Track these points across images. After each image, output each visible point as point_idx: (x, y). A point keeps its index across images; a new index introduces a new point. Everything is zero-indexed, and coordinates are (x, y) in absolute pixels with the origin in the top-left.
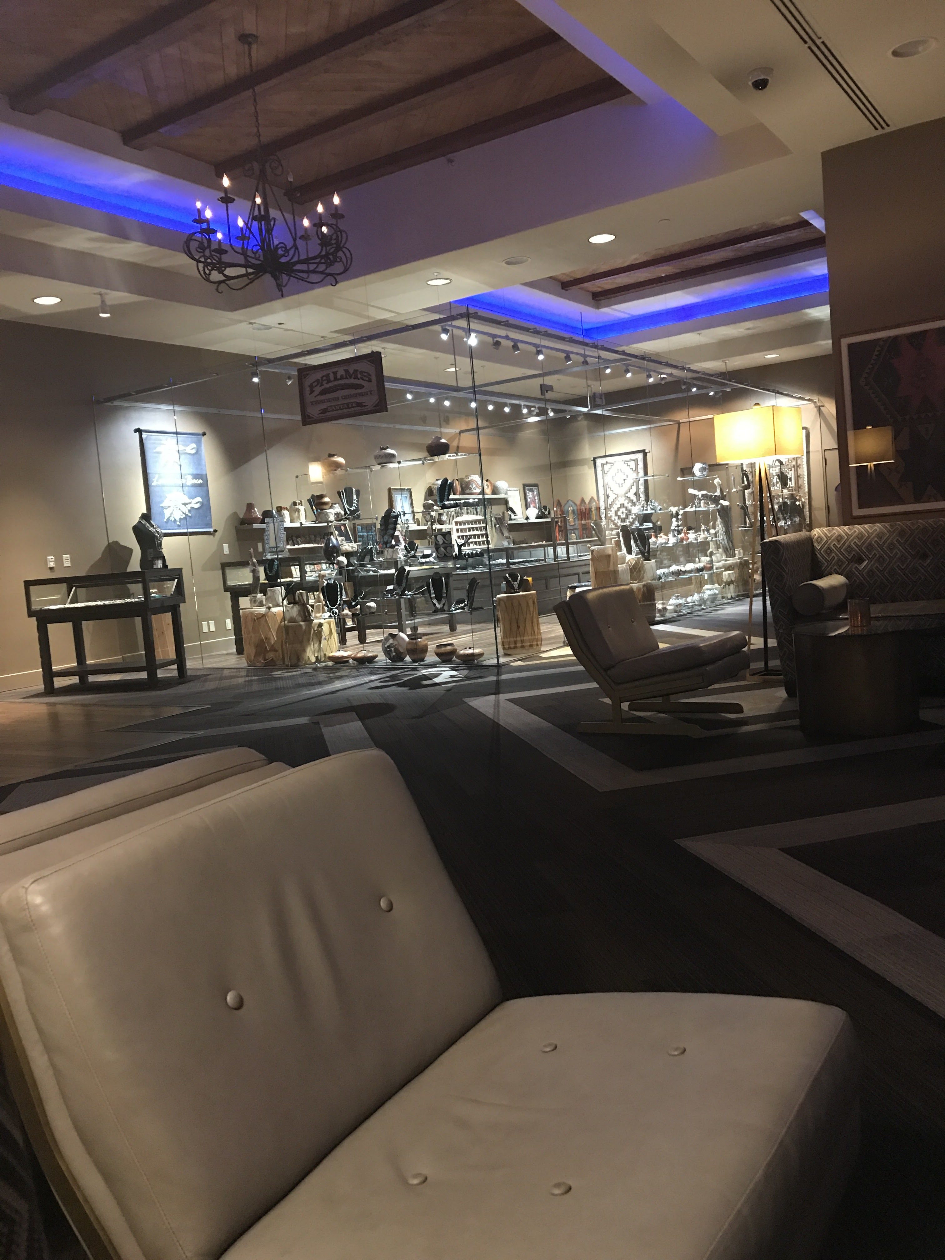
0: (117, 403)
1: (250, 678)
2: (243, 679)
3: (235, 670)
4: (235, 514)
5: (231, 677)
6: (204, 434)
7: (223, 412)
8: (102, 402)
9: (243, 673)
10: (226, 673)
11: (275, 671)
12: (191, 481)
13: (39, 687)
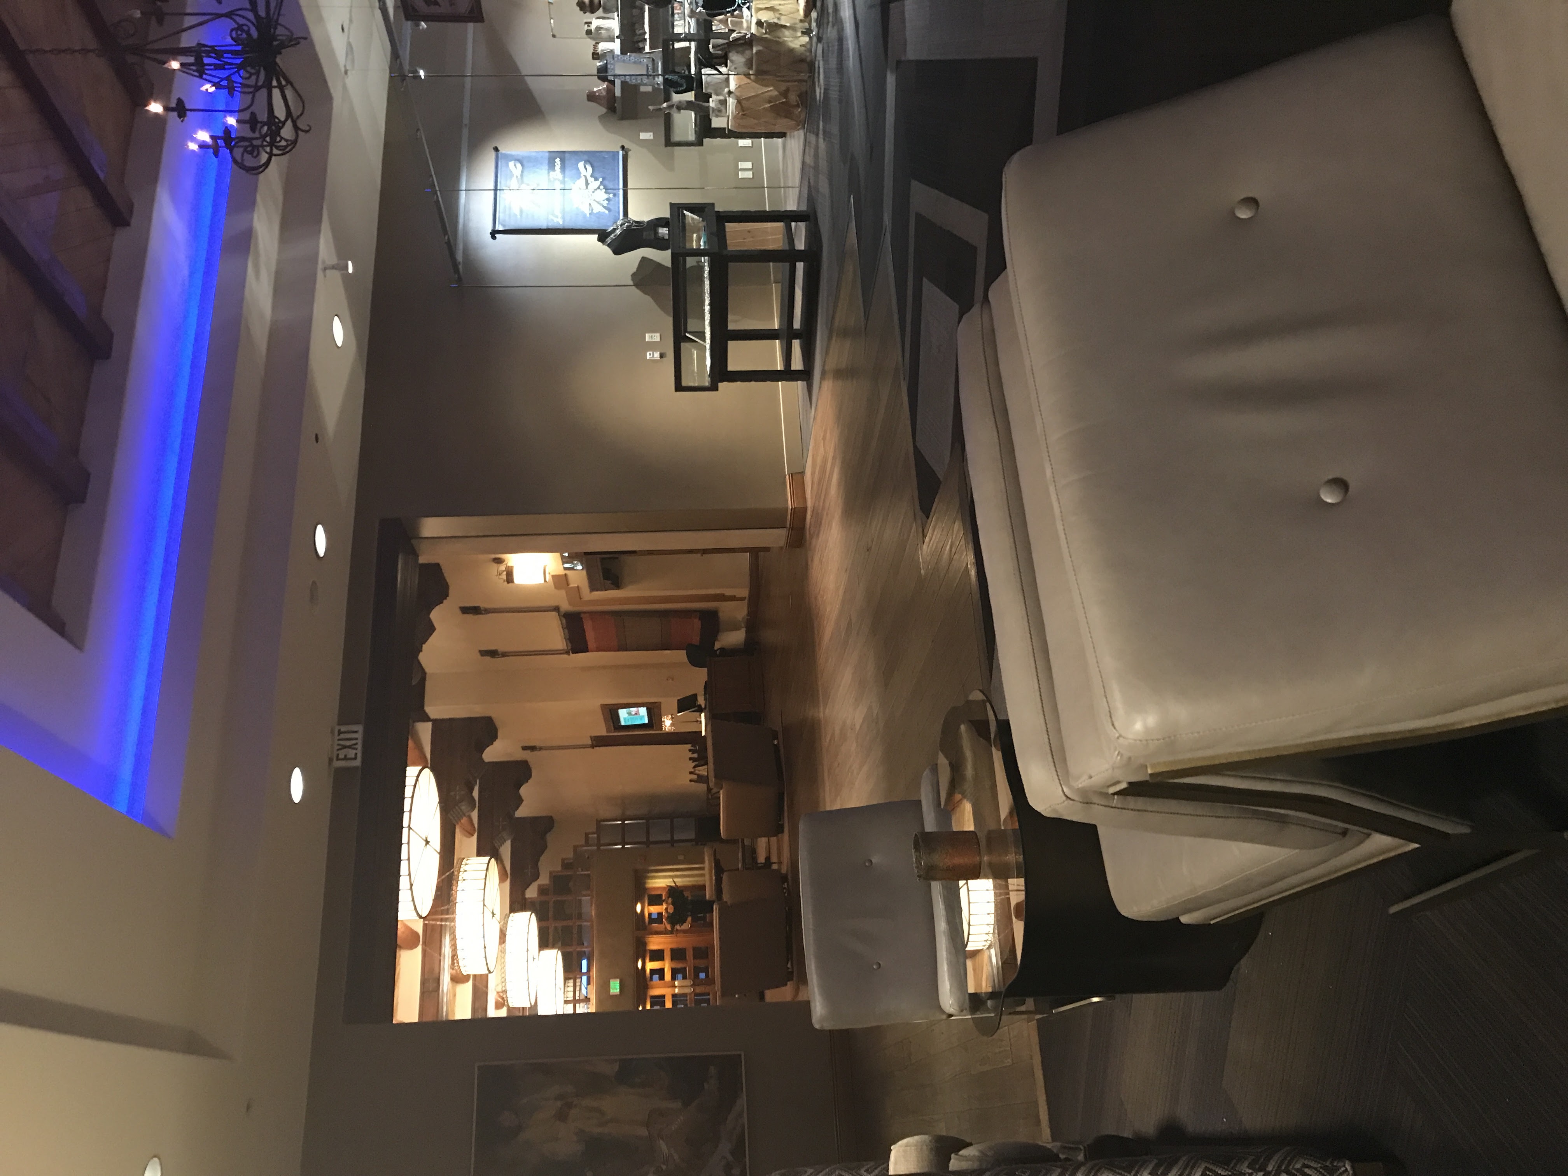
0: (460, 257)
1: (821, 132)
2: (821, 140)
3: (807, 147)
4: (601, 118)
5: (816, 156)
6: (496, 149)
7: (466, 121)
8: (459, 274)
9: (812, 138)
10: (809, 160)
11: (816, 96)
12: (557, 173)
13: (800, 388)
